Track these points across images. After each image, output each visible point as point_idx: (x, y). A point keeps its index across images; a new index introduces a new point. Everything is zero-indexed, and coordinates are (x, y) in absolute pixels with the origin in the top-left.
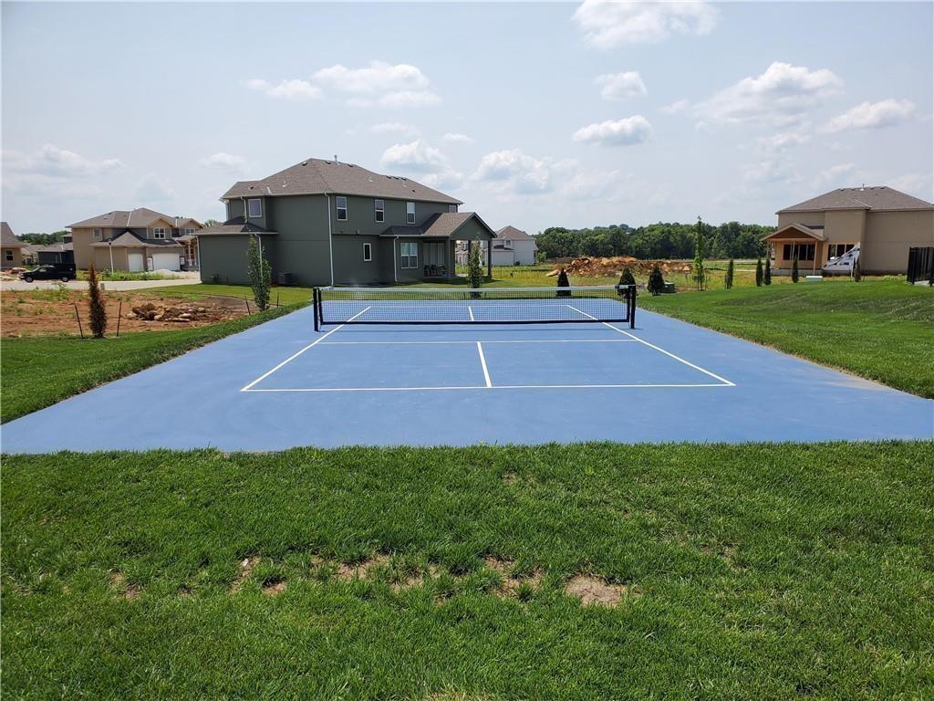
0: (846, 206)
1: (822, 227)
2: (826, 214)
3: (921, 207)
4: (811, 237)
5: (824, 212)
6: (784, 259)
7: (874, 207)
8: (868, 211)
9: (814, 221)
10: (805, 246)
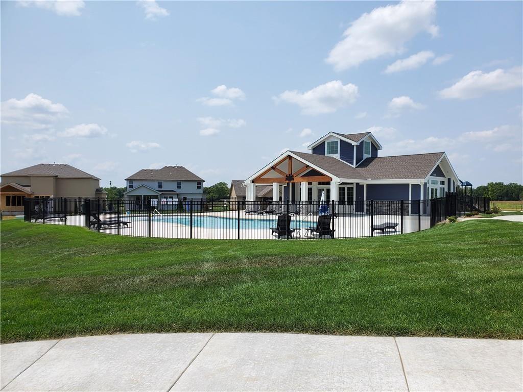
0: (42, 174)
1: (29, 186)
2: (31, 178)
3: (84, 176)
4: (23, 192)
5: (30, 176)
6: (7, 205)
7: (60, 176)
8: (56, 177)
9: (25, 182)
10: (20, 197)
